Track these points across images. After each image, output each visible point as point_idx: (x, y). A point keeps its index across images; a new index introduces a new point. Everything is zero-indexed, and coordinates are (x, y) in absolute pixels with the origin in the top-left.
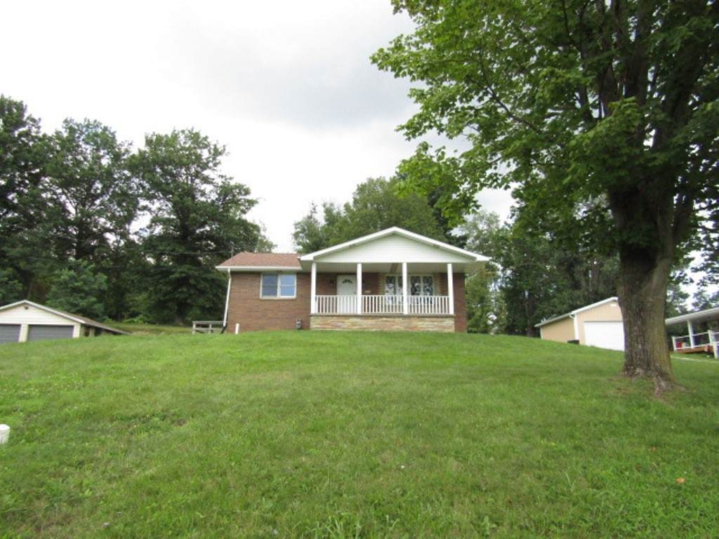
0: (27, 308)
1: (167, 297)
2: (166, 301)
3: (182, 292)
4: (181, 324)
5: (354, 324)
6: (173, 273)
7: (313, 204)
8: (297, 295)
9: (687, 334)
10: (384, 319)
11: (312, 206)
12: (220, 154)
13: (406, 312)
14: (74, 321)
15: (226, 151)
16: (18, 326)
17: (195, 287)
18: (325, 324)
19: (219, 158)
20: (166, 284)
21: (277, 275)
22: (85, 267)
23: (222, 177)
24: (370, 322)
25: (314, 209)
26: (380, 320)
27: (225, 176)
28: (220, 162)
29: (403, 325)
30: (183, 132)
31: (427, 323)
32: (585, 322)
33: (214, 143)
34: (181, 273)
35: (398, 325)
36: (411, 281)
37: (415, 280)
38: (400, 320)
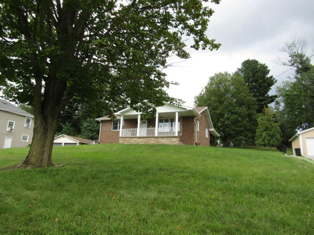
0: (64, 137)
5: (135, 141)
10: (147, 138)
13: (156, 135)
14: (77, 142)
16: (62, 143)
22: (93, 121)
24: (142, 140)
26: (145, 139)
29: (154, 141)
32: (306, 138)
36: (170, 121)
37: (172, 120)
38: (154, 139)
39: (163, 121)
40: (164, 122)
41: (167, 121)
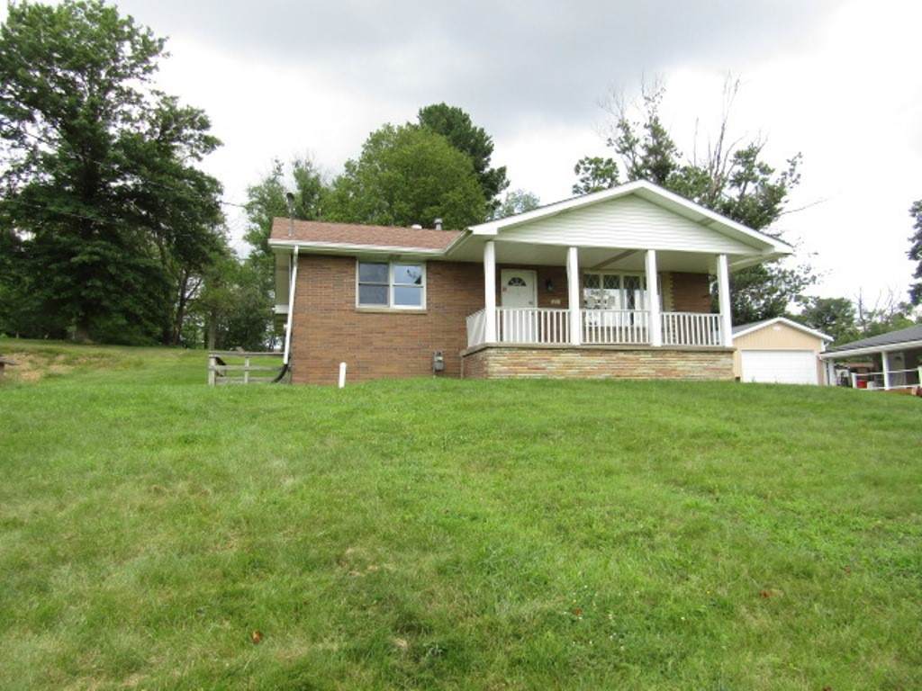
1: (64, 295)
2: (63, 302)
3: (93, 287)
4: (90, 341)
5: (569, 365)
6: (74, 254)
7: (277, 161)
8: (428, 304)
9: (881, 369)
10: (621, 355)
11: (276, 164)
12: (155, 52)
13: (657, 342)
15: (164, 51)
17: (112, 278)
18: (515, 364)
19: (153, 60)
20: (61, 271)
21: (387, 264)
23: (158, 93)
24: (597, 360)
25: (279, 169)
26: (615, 356)
27: (163, 93)
28: (156, 67)
29: (653, 366)
30: (82, 5)
31: (691, 364)
32: (742, 350)
33: (143, 32)
34: (92, 253)
35: (644, 368)
36: (625, 284)
37: (634, 282)
38: (648, 357)
39: (598, 283)
40: (602, 285)
41: (612, 283)
